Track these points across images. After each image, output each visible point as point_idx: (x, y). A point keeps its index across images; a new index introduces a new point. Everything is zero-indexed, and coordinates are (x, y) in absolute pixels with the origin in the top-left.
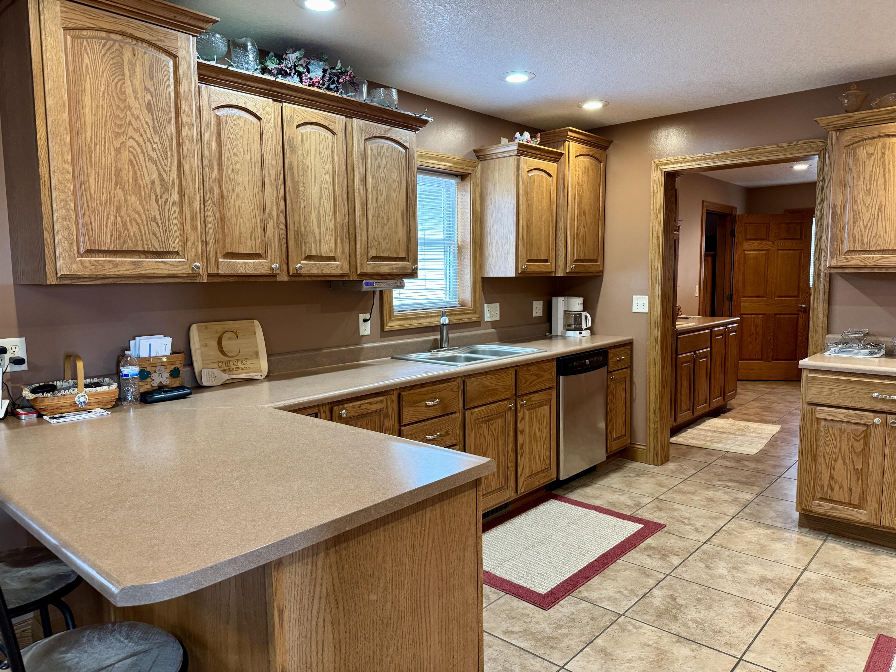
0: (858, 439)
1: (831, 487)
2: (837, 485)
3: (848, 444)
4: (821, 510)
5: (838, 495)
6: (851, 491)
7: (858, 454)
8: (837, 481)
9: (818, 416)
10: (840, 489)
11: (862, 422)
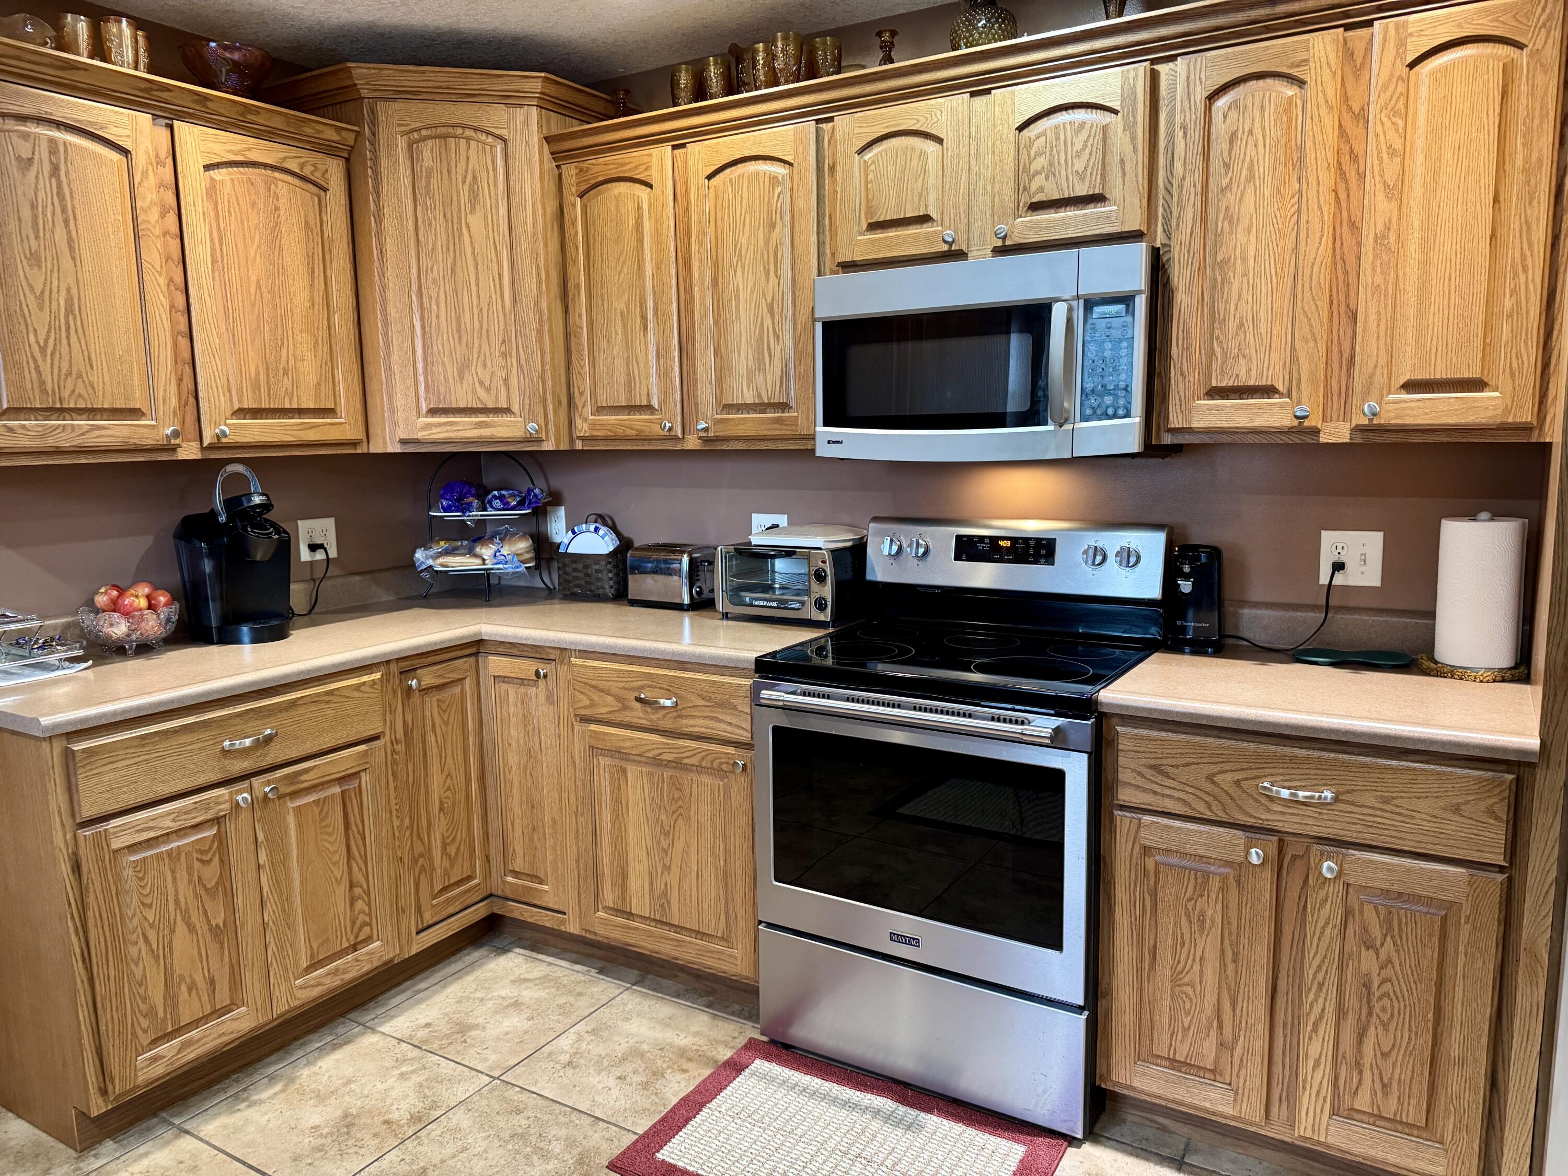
0: (207, 858)
1: (171, 999)
2: (184, 988)
3: (190, 882)
4: (159, 1070)
5: (189, 1009)
6: (212, 982)
7: (211, 892)
8: (182, 978)
9: (116, 844)
10: (190, 990)
11: (210, 815)
